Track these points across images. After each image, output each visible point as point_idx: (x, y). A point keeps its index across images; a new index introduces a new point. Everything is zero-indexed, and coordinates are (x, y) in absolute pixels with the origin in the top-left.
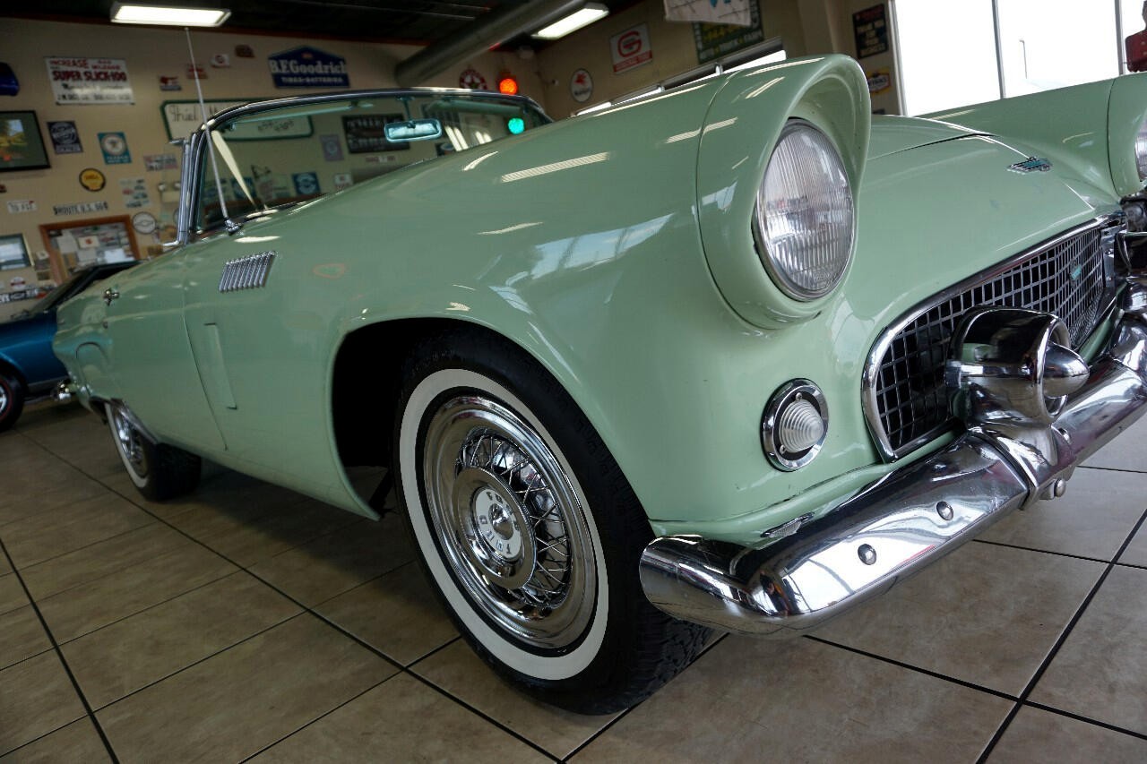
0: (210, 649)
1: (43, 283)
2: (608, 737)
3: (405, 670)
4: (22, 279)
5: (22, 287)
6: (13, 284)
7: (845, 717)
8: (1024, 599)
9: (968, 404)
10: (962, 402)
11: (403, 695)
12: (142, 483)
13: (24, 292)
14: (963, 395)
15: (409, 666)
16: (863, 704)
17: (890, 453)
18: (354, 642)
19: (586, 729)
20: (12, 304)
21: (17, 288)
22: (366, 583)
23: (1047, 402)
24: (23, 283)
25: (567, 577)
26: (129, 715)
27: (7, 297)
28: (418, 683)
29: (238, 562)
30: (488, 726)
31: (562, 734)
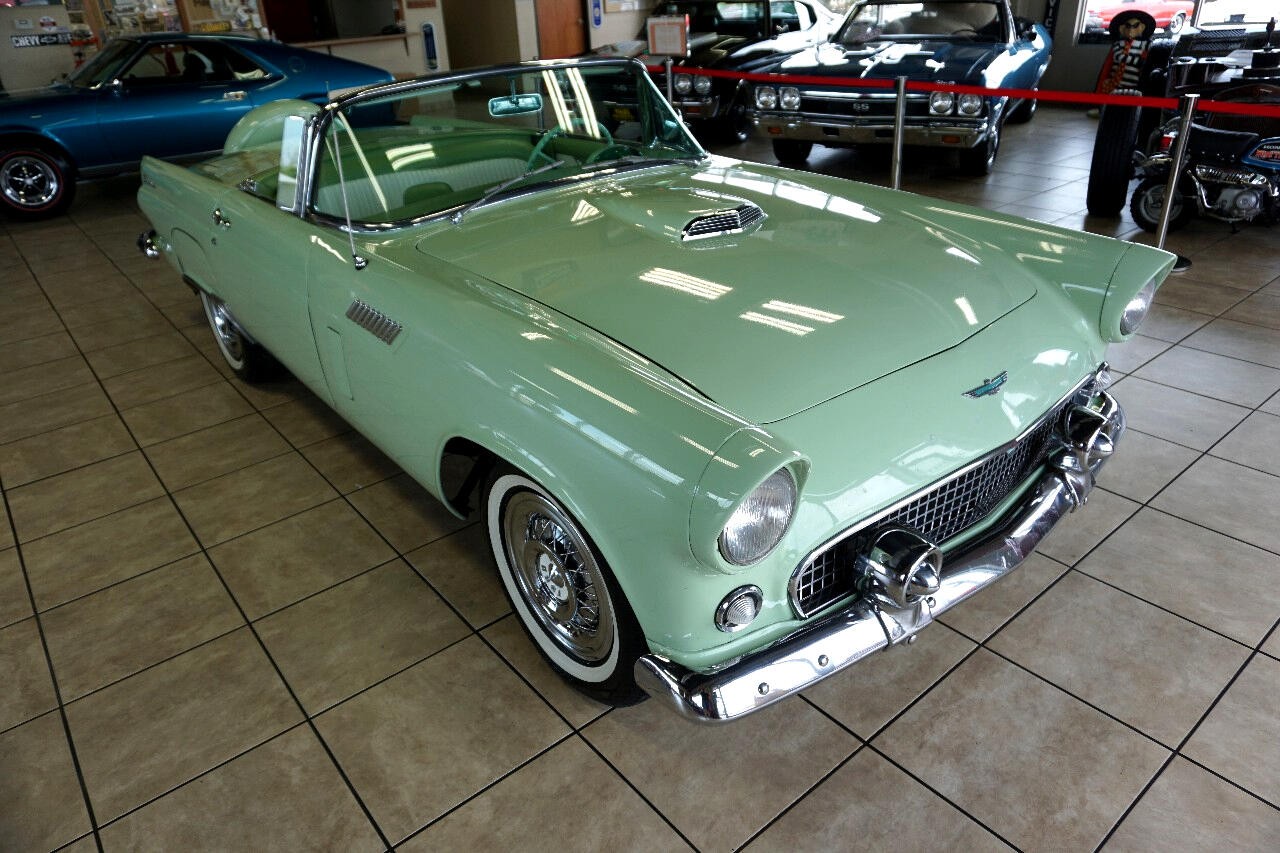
0: (329, 581)
1: (75, 27)
2: (608, 719)
3: (476, 632)
4: (52, 20)
5: (53, 30)
6: (42, 25)
7: (758, 733)
8: (909, 664)
9: (867, 585)
10: (864, 582)
11: (474, 655)
12: (238, 365)
13: (55, 35)
14: (866, 579)
15: (480, 630)
16: (772, 726)
17: (803, 615)
18: (438, 598)
19: (595, 710)
20: (42, 48)
21: (46, 30)
22: (444, 537)
23: (907, 596)
24: (54, 24)
25: (597, 617)
26: (277, 631)
27: (37, 39)
28: (486, 646)
29: (338, 487)
30: (532, 693)
31: (579, 710)
